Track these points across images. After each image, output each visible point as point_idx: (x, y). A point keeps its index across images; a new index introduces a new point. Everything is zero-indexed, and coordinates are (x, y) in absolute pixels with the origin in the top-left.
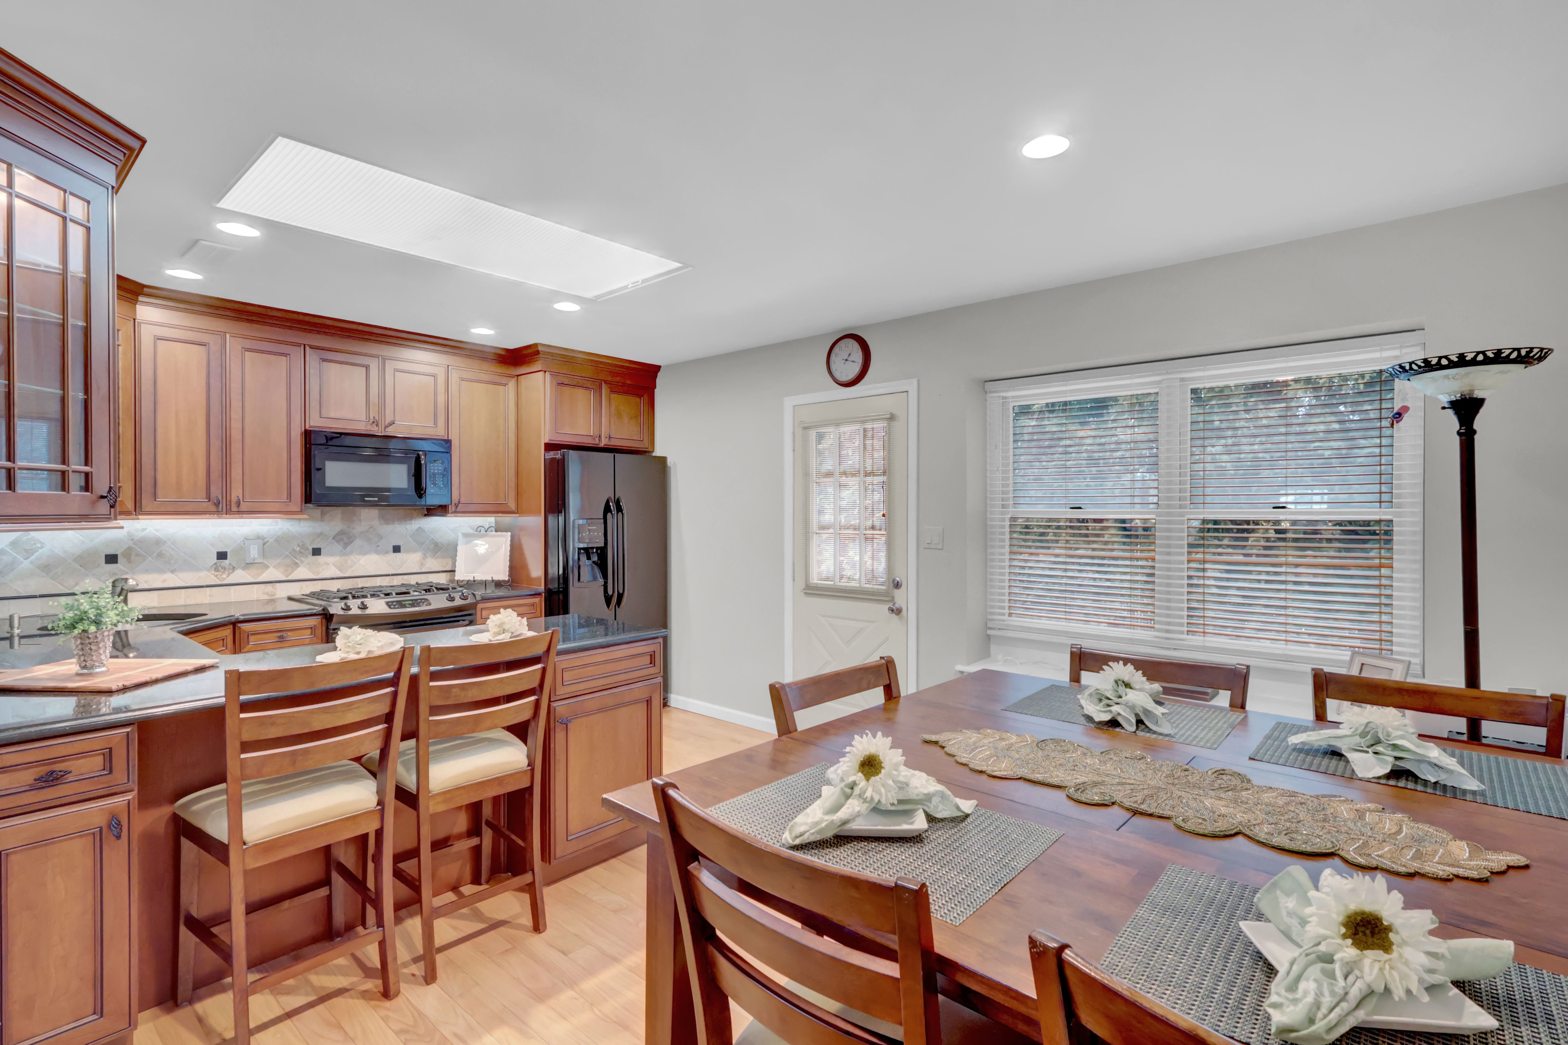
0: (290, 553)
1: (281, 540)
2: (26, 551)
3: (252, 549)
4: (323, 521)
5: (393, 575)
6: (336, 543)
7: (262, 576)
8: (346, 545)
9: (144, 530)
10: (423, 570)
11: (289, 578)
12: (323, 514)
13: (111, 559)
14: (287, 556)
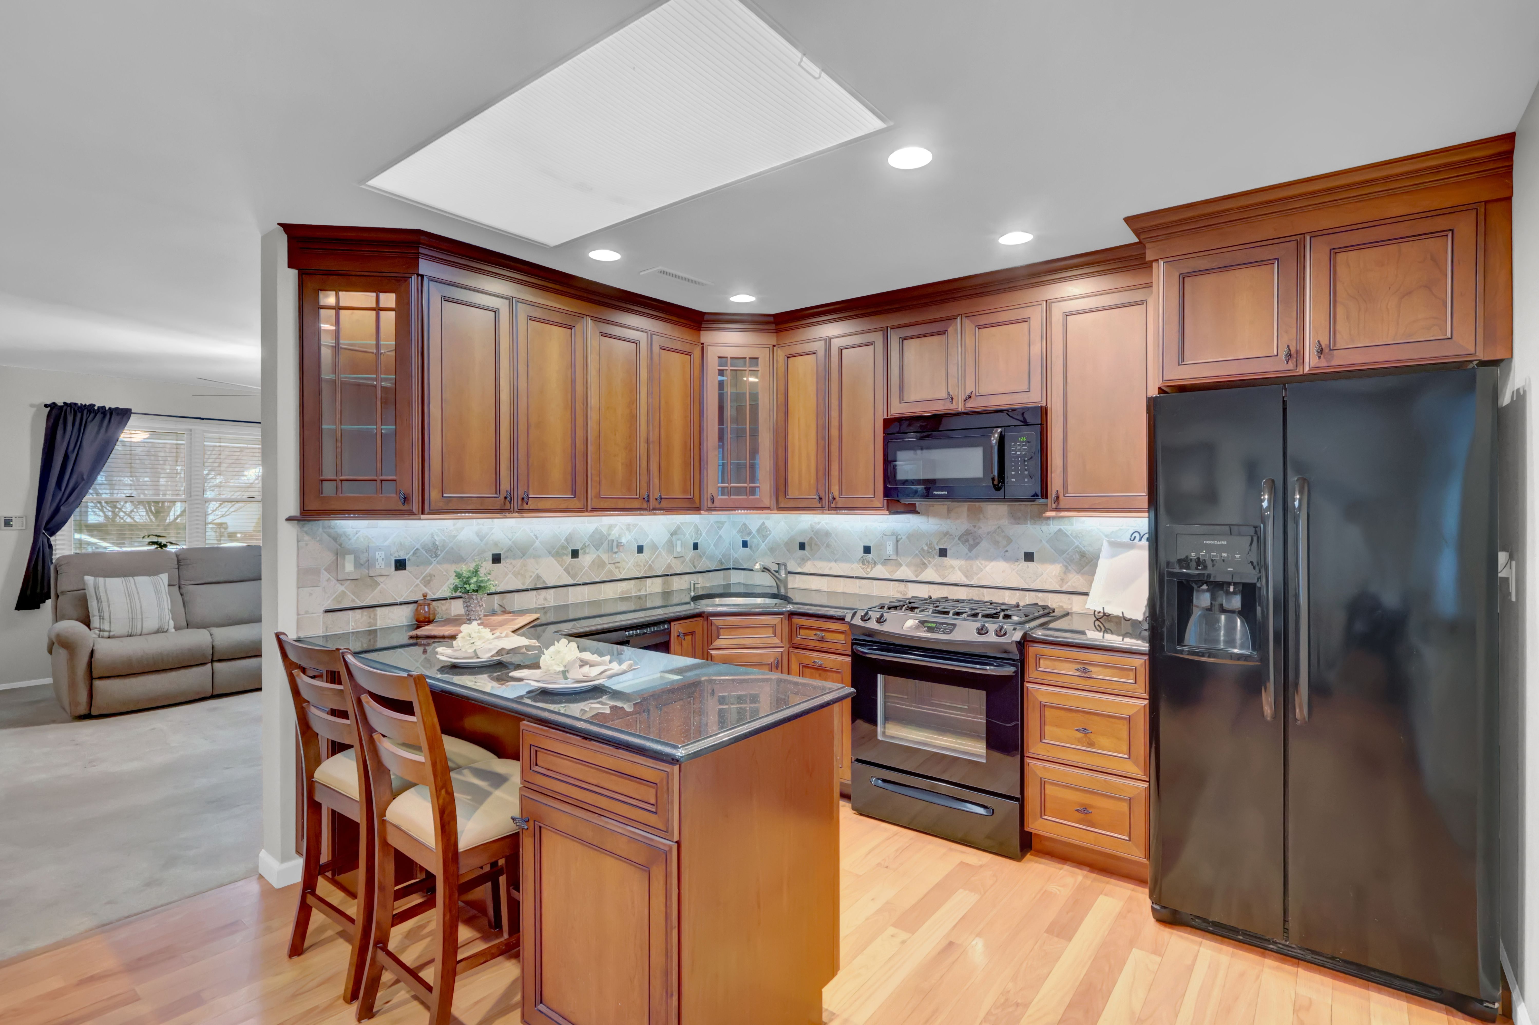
0: (919, 551)
1: (914, 536)
3: (888, 545)
4: (949, 518)
5: (1023, 590)
6: (961, 544)
7: (898, 573)
8: (971, 548)
10: (1064, 589)
11: (919, 579)
12: (949, 511)
14: (917, 555)
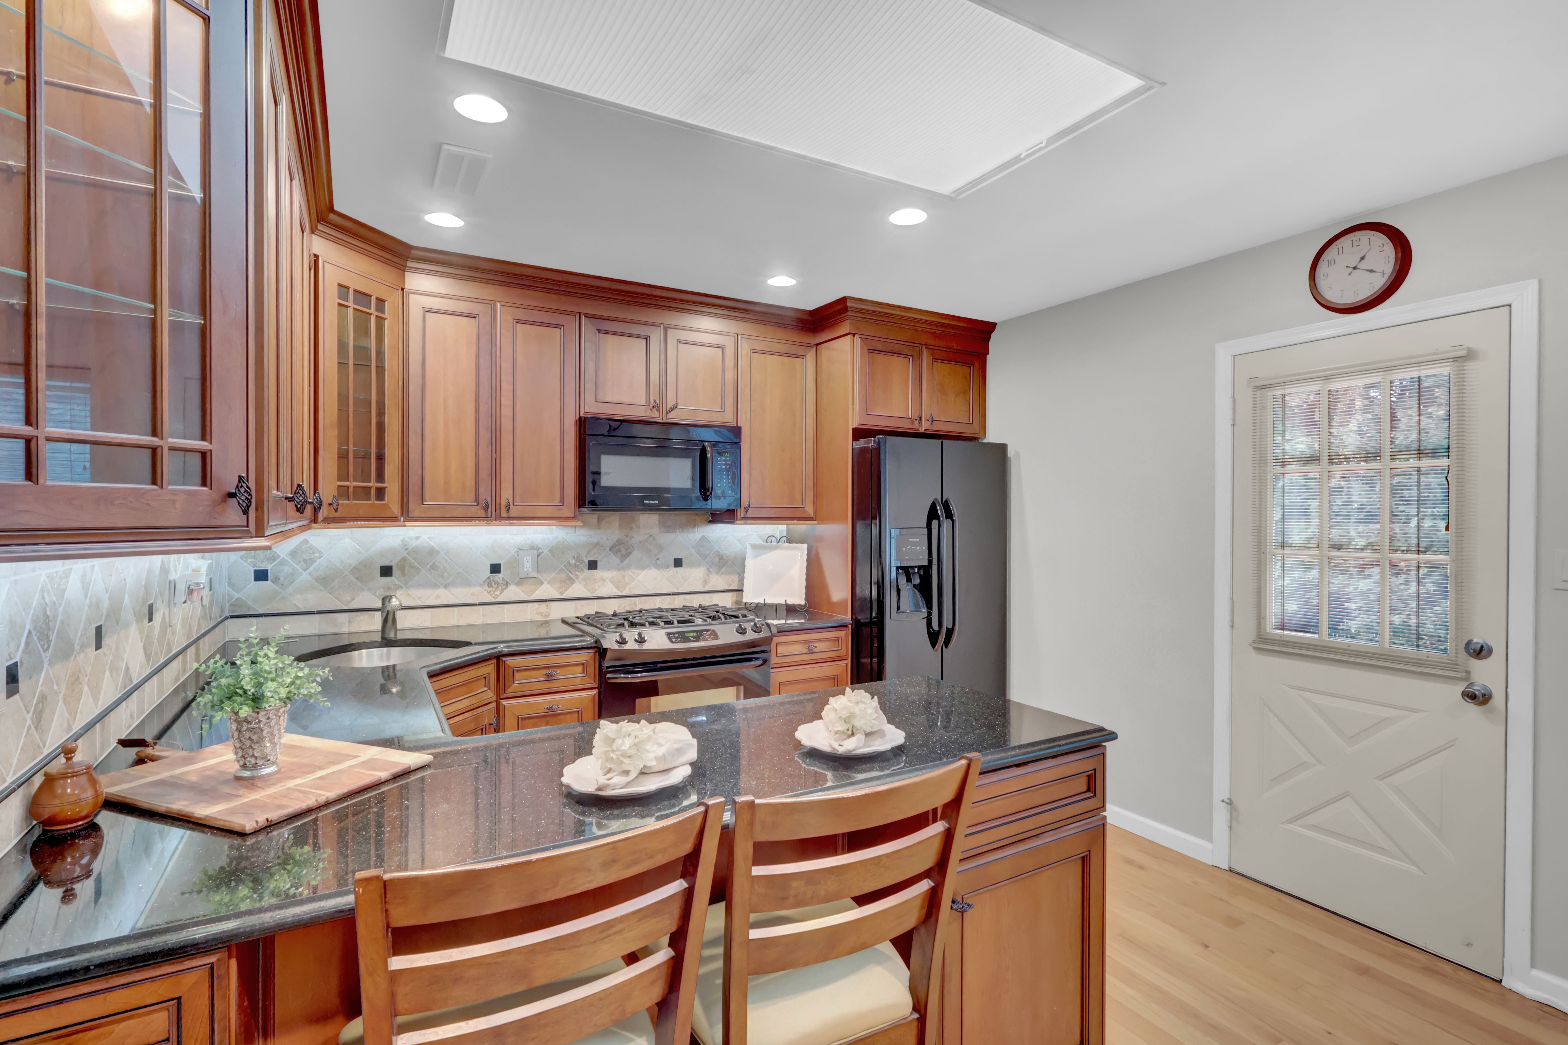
0: (565, 566)
1: (558, 550)
2: (305, 561)
3: (525, 562)
4: (600, 529)
5: (674, 594)
6: (612, 555)
7: (538, 592)
8: (624, 557)
9: (418, 538)
10: (706, 589)
11: (563, 597)
12: (599, 520)
13: (386, 571)
14: (562, 570)
